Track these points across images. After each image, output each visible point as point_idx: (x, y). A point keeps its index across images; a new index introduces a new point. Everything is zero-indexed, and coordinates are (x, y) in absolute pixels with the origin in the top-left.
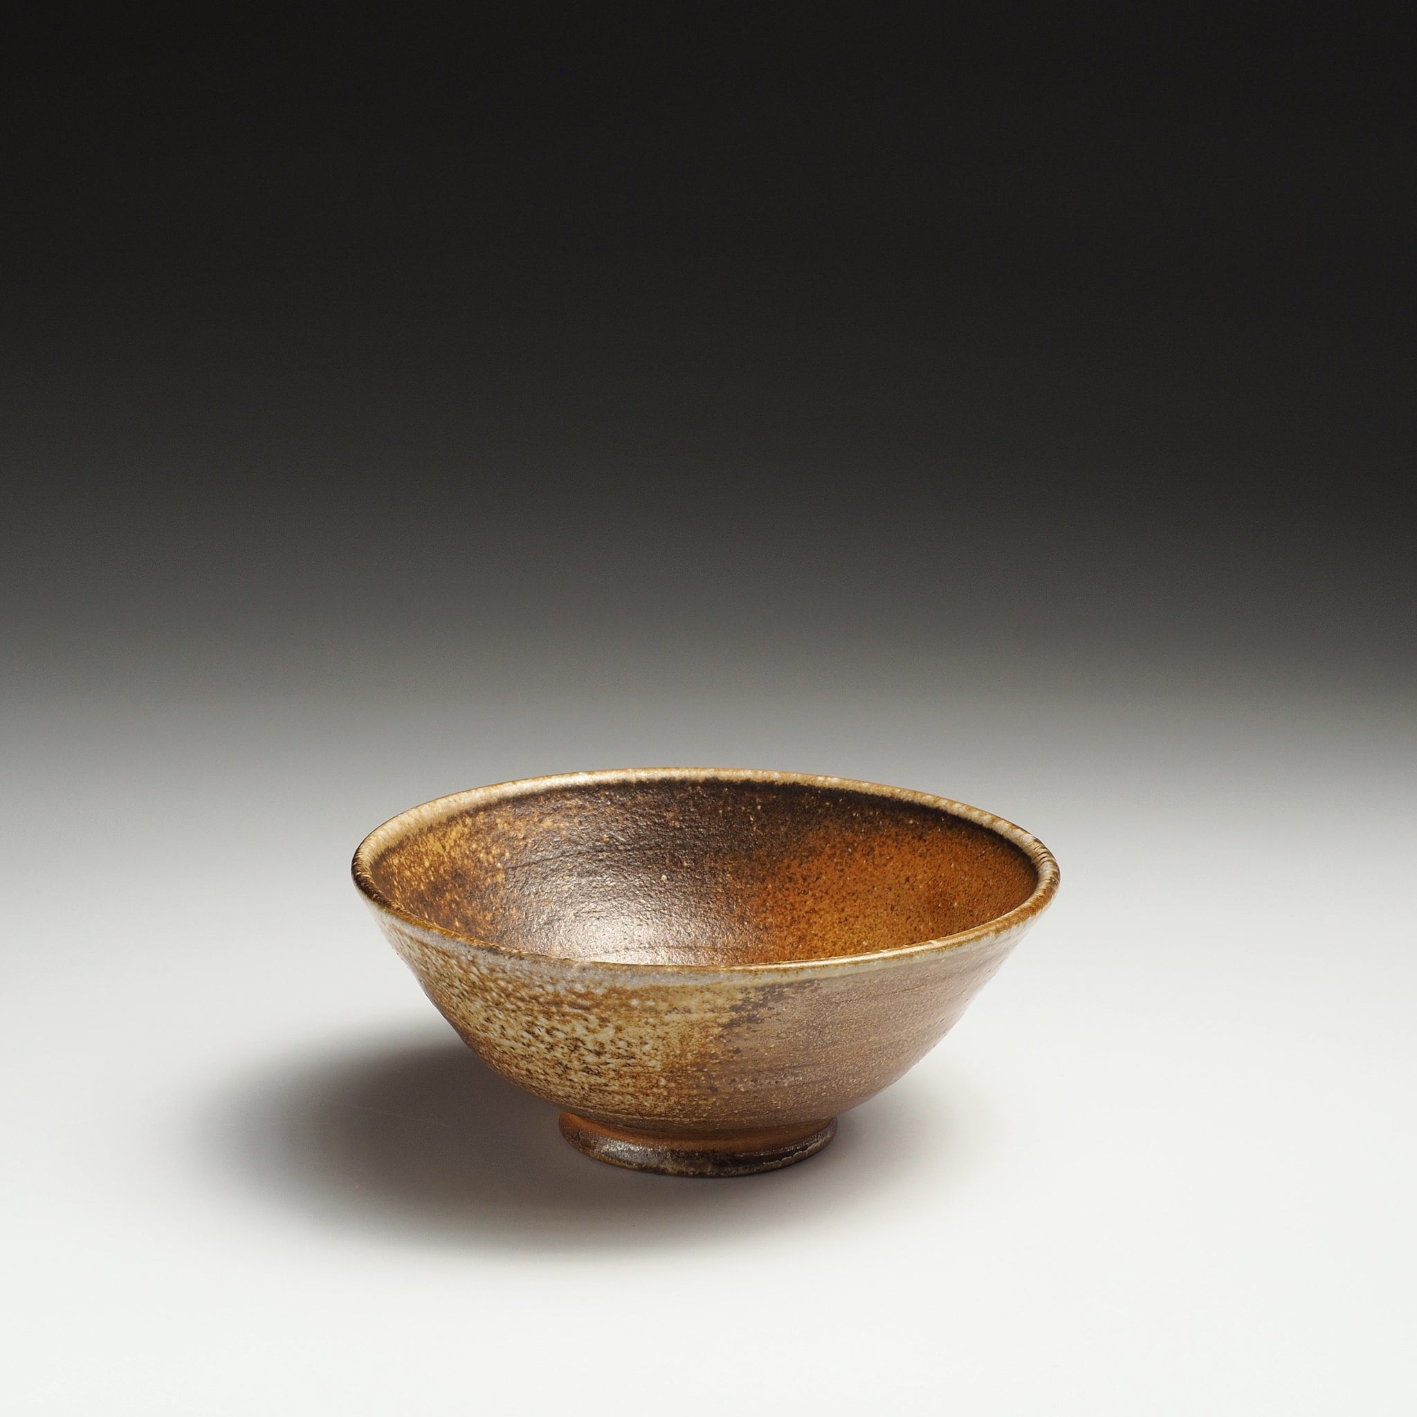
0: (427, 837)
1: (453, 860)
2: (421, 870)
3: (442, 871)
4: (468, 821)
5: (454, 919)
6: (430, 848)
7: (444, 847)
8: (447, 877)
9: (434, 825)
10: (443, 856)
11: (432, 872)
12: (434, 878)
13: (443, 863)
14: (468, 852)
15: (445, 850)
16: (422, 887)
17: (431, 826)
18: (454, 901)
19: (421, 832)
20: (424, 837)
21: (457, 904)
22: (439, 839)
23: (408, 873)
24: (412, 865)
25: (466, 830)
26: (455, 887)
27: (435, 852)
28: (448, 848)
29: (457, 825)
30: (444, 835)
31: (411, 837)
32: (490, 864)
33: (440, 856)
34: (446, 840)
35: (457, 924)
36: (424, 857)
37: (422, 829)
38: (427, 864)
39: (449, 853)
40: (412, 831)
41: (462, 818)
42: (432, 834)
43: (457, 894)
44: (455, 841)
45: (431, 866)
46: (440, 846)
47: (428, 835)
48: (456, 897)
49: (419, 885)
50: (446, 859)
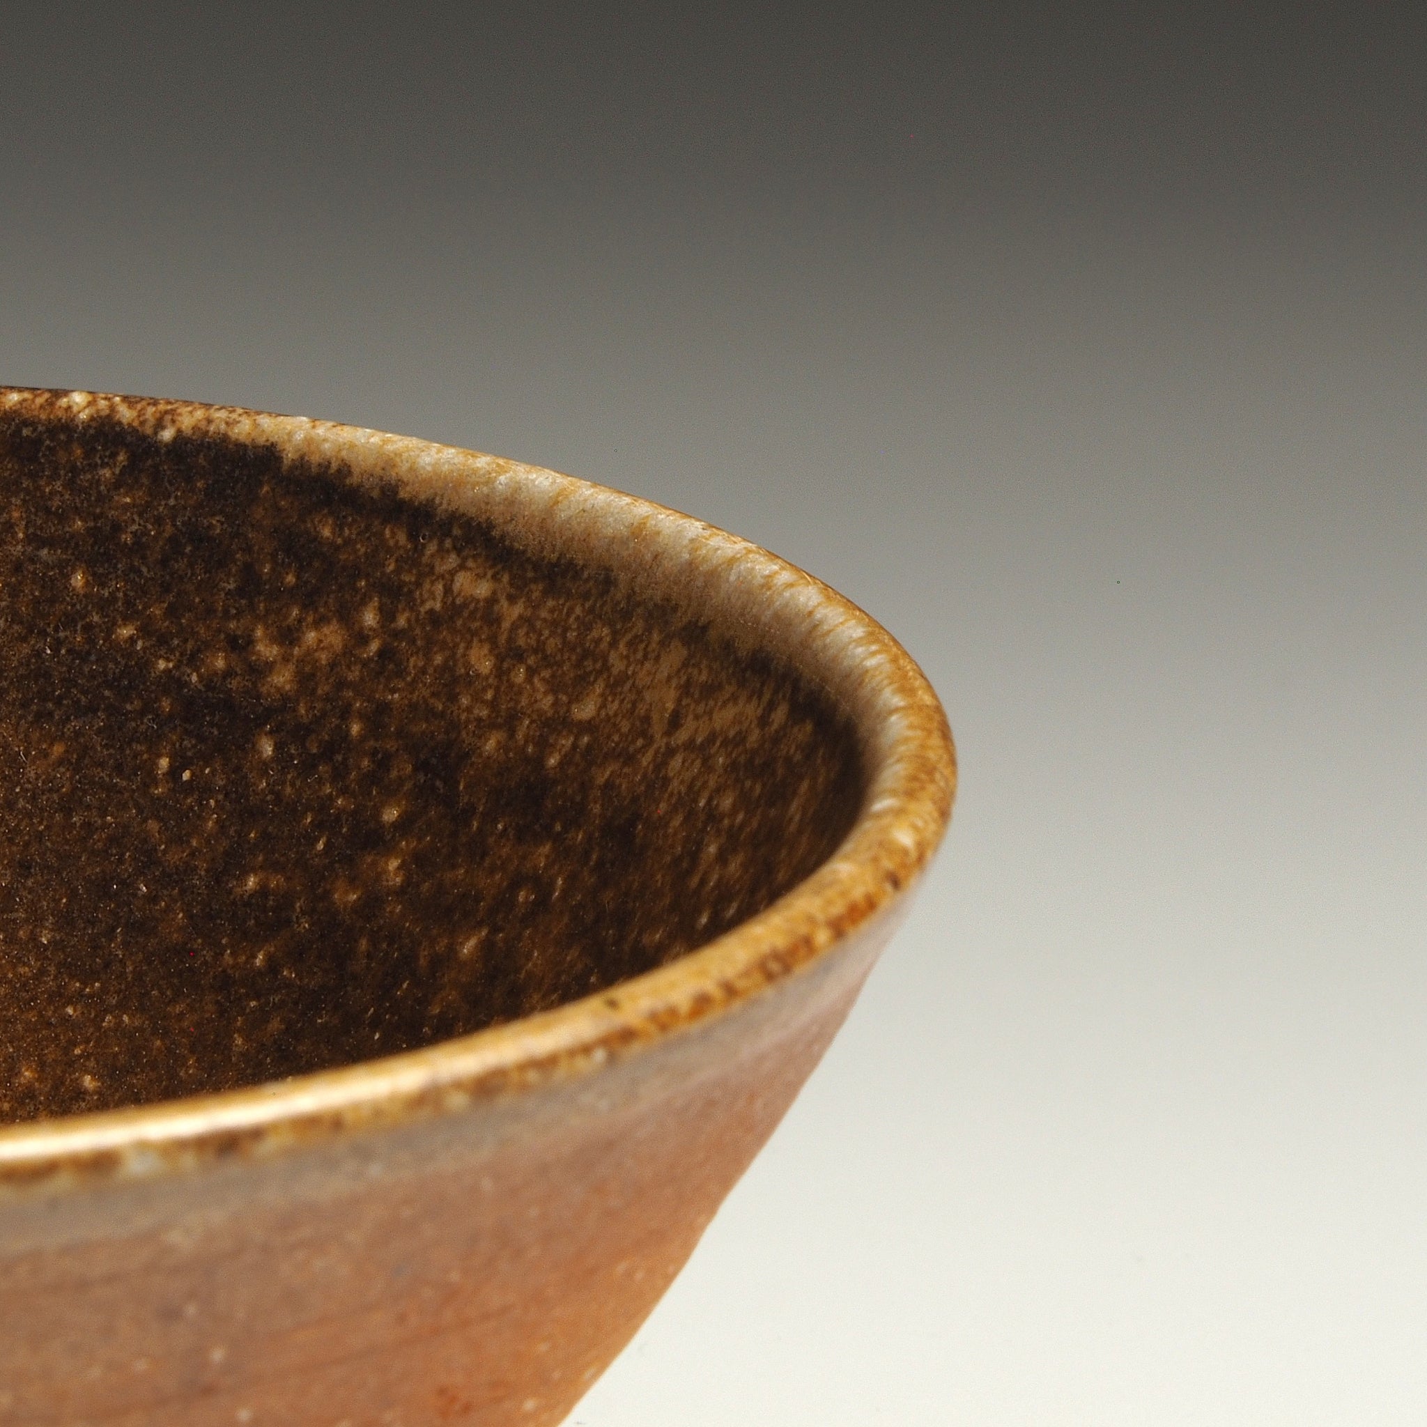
0: (662, 643)
1: (658, 780)
2: (546, 703)
3: (601, 776)
5: (480, 924)
6: (643, 678)
7: (675, 722)
8: (597, 809)
9: (712, 634)
11: (575, 746)
12: (561, 764)
13: (630, 759)
14: (703, 800)
15: (668, 733)
16: (490, 745)
17: (705, 629)
18: (541, 885)
19: (662, 611)
20: (656, 637)
21: (542, 903)
22: (688, 683)
23: (482, 661)
24: (531, 661)
25: (754, 738)
26: (587, 854)
27: (641, 709)
28: (682, 736)
29: (755, 701)
31: (620, 593)
33: (643, 734)
34: (700, 708)
35: (468, 947)
36: (599, 688)
37: (675, 609)
38: (586, 710)
39: (671, 752)
40: (641, 580)
42: (684, 652)
43: (572, 879)
44: (711, 739)
45: (588, 726)
46: (670, 706)
47: (676, 643)
48: (560, 882)
49: (484, 726)
50: (646, 760)
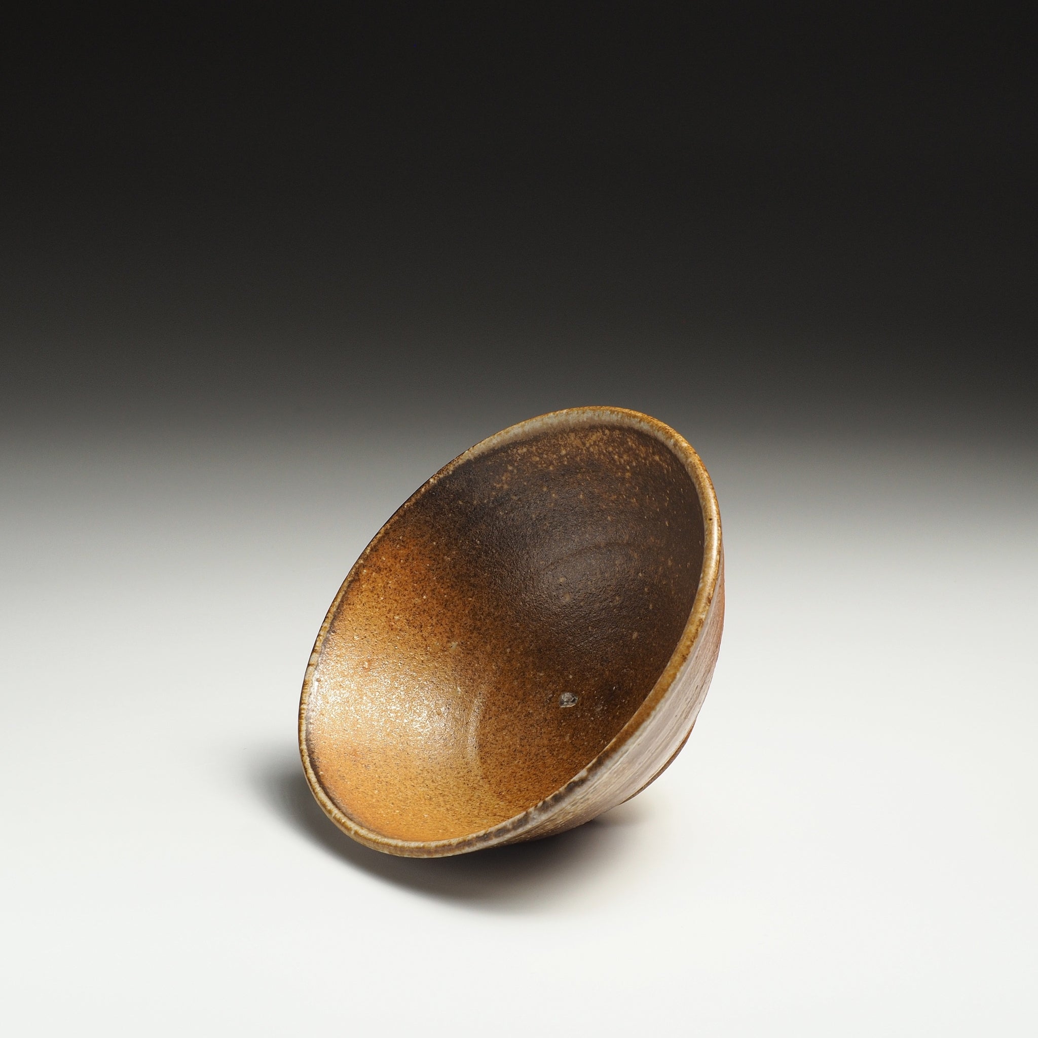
0: (568, 435)
1: (591, 453)
2: (555, 456)
3: (578, 460)
4: (607, 432)
6: (570, 442)
7: (584, 444)
8: (583, 464)
9: (577, 428)
10: (582, 449)
11: (568, 459)
12: (568, 462)
13: (581, 454)
14: (605, 451)
16: (551, 468)
17: (574, 428)
19: (562, 431)
20: (565, 435)
22: (580, 437)
23: (536, 459)
24: (545, 453)
25: (605, 438)
26: (589, 471)
27: (574, 446)
28: (588, 445)
29: (598, 432)
30: (586, 436)
31: (551, 434)
32: (621, 464)
33: (579, 449)
34: (587, 439)
36: (562, 448)
37: (564, 429)
38: (564, 453)
39: (588, 448)
41: (602, 429)
42: (574, 434)
44: (595, 442)
45: (567, 454)
46: (580, 442)
47: (570, 434)
49: (547, 467)
50: (584, 452)
